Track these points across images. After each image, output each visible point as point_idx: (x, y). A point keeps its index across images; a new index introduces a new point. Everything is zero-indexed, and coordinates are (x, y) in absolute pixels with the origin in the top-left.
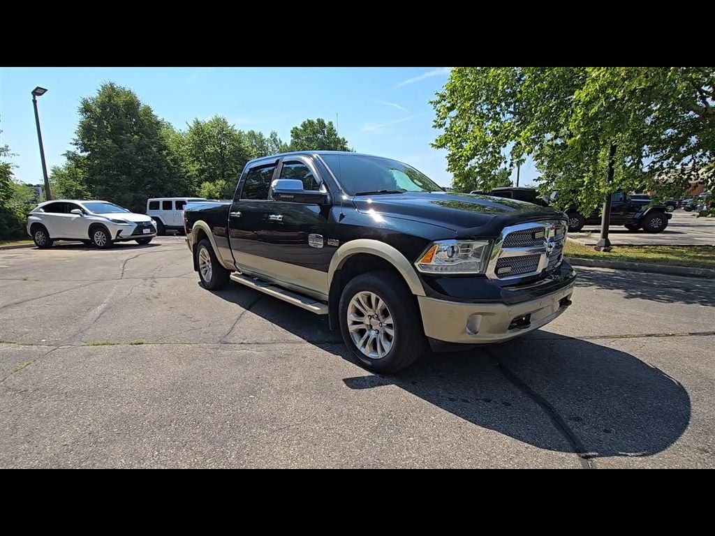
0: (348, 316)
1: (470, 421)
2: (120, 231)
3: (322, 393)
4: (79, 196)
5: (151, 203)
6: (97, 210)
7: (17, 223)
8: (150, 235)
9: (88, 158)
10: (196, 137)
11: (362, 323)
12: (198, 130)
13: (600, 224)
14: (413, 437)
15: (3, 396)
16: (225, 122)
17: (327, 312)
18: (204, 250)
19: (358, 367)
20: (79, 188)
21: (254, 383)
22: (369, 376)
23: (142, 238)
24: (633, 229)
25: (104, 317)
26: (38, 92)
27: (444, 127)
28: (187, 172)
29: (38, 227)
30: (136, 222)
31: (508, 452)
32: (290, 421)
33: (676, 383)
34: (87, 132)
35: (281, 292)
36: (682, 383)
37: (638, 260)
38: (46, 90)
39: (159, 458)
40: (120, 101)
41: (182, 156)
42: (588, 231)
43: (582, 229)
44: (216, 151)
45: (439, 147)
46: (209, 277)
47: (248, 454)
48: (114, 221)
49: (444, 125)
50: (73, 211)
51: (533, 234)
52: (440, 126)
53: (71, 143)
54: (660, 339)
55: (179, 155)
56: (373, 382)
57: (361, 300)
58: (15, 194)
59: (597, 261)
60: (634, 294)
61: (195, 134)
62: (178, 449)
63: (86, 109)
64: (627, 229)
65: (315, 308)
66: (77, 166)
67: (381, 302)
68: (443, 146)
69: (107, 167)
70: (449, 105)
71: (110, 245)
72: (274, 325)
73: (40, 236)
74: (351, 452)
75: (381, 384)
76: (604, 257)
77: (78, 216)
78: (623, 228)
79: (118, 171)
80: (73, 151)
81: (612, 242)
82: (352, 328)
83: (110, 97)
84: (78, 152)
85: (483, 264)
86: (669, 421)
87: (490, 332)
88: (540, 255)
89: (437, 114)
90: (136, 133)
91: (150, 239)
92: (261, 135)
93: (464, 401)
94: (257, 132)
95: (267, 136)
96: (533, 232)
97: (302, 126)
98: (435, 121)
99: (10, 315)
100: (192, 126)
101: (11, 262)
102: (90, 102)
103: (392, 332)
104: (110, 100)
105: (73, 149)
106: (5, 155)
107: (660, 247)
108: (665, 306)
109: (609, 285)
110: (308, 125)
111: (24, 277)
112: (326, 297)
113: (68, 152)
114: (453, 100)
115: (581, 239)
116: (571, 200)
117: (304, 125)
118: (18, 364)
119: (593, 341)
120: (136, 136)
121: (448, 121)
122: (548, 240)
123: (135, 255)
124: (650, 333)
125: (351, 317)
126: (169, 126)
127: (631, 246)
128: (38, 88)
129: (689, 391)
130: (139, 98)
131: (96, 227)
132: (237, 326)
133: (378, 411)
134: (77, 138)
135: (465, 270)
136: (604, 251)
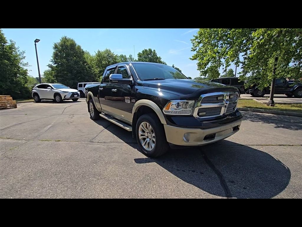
0: (139, 132)
1: (183, 180)
2: (65, 96)
3: (123, 164)
4: (53, 82)
5: (79, 84)
6: (57, 87)
7: (29, 93)
8: (77, 98)
9: (56, 67)
10: (98, 58)
11: (144, 135)
12: (99, 55)
13: (270, 94)
14: (155, 185)
15: (2, 159)
16: (110, 51)
17: (131, 130)
18: (91, 104)
19: (142, 154)
20: (53, 79)
21: (97, 159)
22: (146, 158)
23: (74, 99)
24: (289, 96)
25: (49, 130)
26: (37, 41)
27: (196, 51)
28: (94, 72)
29: (36, 94)
30: (72, 92)
31: (195, 195)
32: (107, 176)
33: (287, 168)
34: (56, 56)
35: (116, 122)
36: (289, 168)
37: (286, 110)
38: (39, 40)
39: (50, 188)
40: (68, 44)
41: (93, 65)
42: (267, 97)
43: (264, 96)
44: (106, 63)
45: (193, 60)
46: (93, 115)
47: (85, 188)
48: (63, 92)
49: (196, 50)
50: (48, 88)
51: (217, 98)
52: (194, 50)
53: (50, 61)
54: (285, 147)
55: (91, 65)
56: (146, 161)
57: (143, 125)
58: (29, 81)
59: (266, 110)
60: (280, 126)
61: (98, 56)
62: (59, 184)
63: (56, 47)
64: (286, 96)
65: (127, 129)
66: (52, 70)
67: (150, 126)
68: (195, 59)
69: (63, 70)
70: (199, 41)
71: (62, 101)
72: (114, 135)
73: (36, 98)
74: (127, 190)
75: (150, 162)
76: (270, 109)
77: (50, 90)
78: (284, 95)
79: (67, 72)
80: (51, 64)
81: (275, 102)
82: (141, 137)
83: (65, 42)
84: (53, 64)
85: (192, 111)
86: (277, 185)
87: (195, 141)
88: (221, 107)
89: (193, 45)
90: (75, 57)
91: (77, 99)
92: (125, 56)
93: (183, 171)
94: (124, 55)
95: (128, 57)
96: (217, 97)
97: (142, 52)
98: (192, 48)
99: (16, 128)
100: (97, 53)
101: (24, 107)
102: (57, 44)
103: (154, 140)
104: (65, 44)
105: (51, 63)
106: (27, 66)
107: (299, 105)
108: (293, 132)
109: (268, 121)
110: (145, 52)
111: (26, 113)
112: (131, 124)
113: (49, 64)
114: (201, 39)
115: (262, 101)
116: (254, 83)
117: (143, 52)
118: (12, 147)
119: (252, 147)
120: (75, 58)
121: (198, 48)
122: (225, 100)
123: (70, 105)
124: (281, 144)
125: (140, 133)
126: (88, 53)
127: (285, 104)
128: (37, 39)
129: (292, 172)
130: (76, 43)
131: (56, 94)
132: (99, 135)
133: (144, 173)
134: (52, 59)
135: (184, 113)
136: (271, 106)
